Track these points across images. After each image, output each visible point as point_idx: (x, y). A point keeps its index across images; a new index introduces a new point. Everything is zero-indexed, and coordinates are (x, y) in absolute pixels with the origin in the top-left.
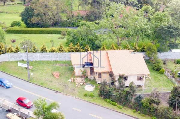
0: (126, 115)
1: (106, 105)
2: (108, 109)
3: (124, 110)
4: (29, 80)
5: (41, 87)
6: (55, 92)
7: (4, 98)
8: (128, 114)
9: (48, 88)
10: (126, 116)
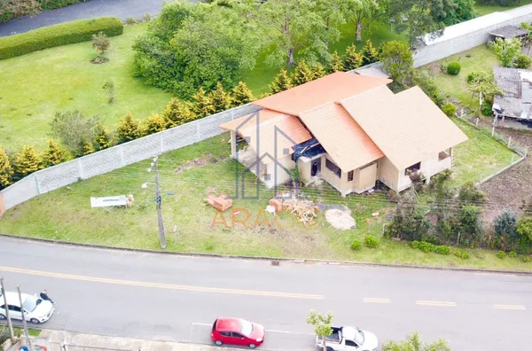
0: (491, 271)
1: (429, 261)
2: (441, 269)
3: (475, 259)
4: (164, 247)
5: (220, 259)
6: (269, 262)
7: (156, 338)
8: (494, 269)
9: (240, 257)
10: (493, 274)
